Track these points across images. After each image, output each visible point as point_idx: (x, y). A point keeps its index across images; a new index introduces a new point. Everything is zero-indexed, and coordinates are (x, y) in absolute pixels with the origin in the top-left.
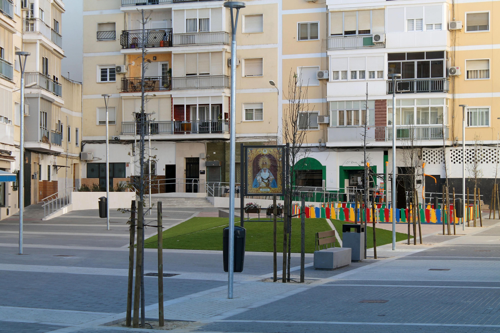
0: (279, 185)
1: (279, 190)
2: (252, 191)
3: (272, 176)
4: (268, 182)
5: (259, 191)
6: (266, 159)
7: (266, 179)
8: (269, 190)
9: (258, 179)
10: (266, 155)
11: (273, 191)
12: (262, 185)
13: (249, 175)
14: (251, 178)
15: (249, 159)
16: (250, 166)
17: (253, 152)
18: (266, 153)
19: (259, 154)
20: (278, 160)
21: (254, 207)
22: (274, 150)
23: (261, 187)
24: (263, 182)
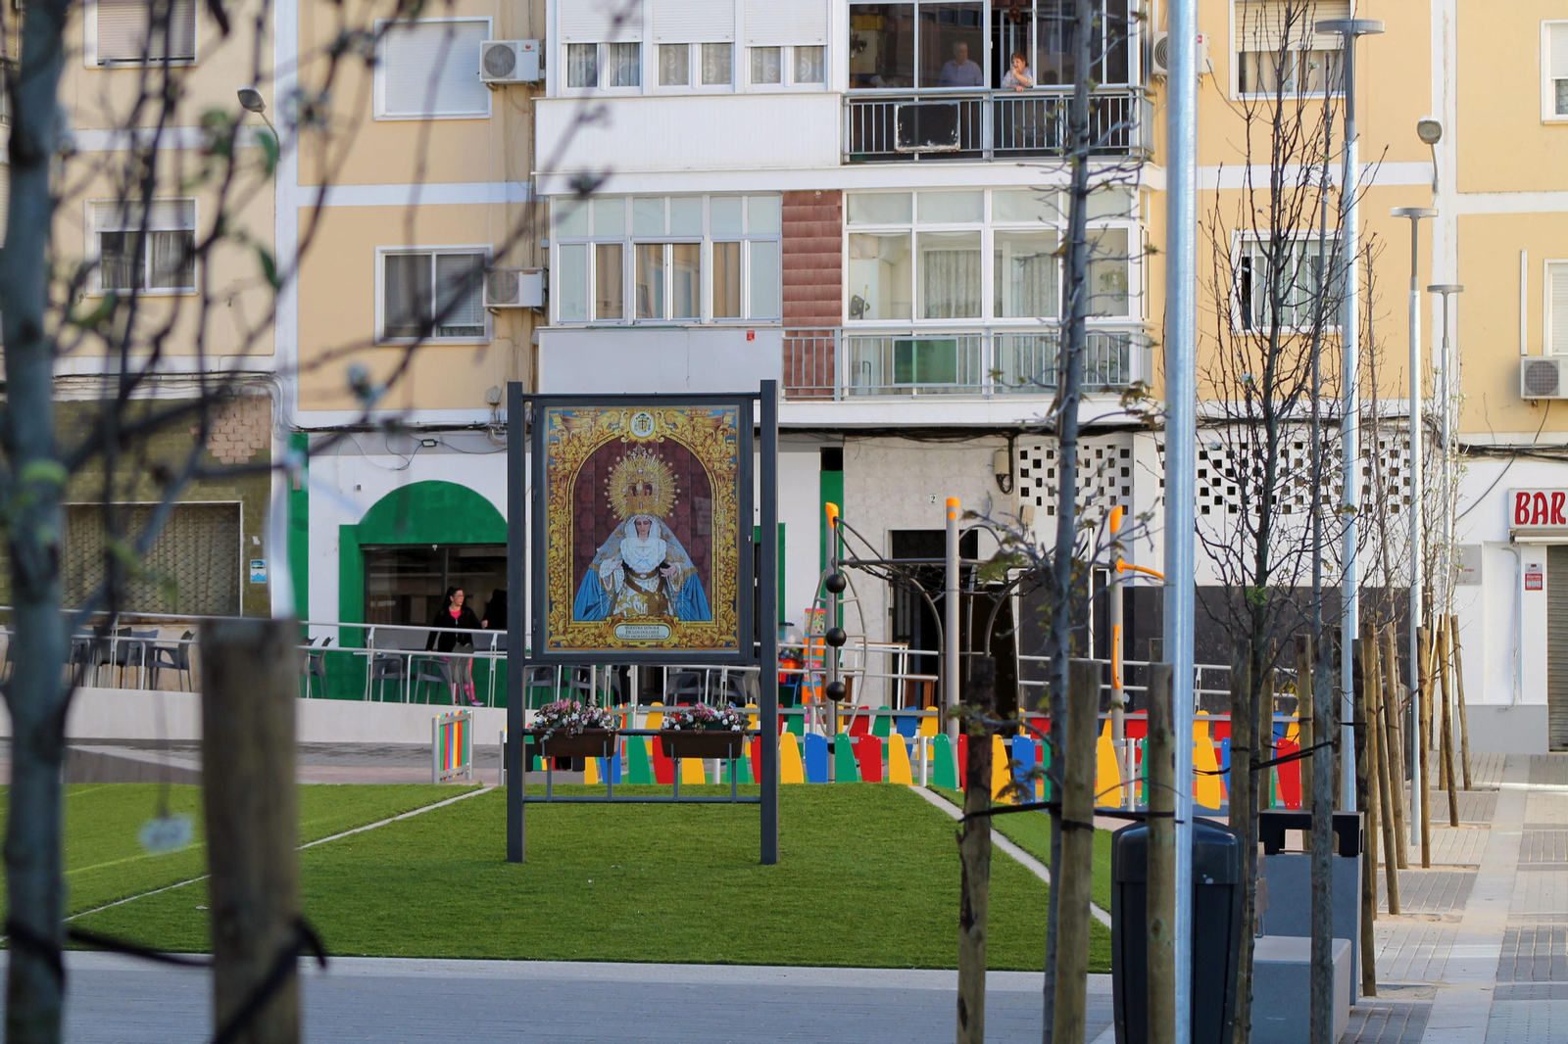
0: (723, 608)
1: (721, 634)
2: (570, 636)
3: (681, 560)
4: (660, 589)
5: (610, 640)
6: (653, 468)
7: (649, 576)
8: (664, 631)
9: (603, 574)
10: (648, 445)
11: (685, 636)
12: (625, 605)
13: (554, 553)
14: (563, 567)
15: (552, 467)
16: (559, 501)
17: (578, 430)
18: (648, 433)
19: (613, 437)
20: (715, 471)
21: (585, 726)
22: (692, 419)
23: (622, 614)
24: (632, 592)
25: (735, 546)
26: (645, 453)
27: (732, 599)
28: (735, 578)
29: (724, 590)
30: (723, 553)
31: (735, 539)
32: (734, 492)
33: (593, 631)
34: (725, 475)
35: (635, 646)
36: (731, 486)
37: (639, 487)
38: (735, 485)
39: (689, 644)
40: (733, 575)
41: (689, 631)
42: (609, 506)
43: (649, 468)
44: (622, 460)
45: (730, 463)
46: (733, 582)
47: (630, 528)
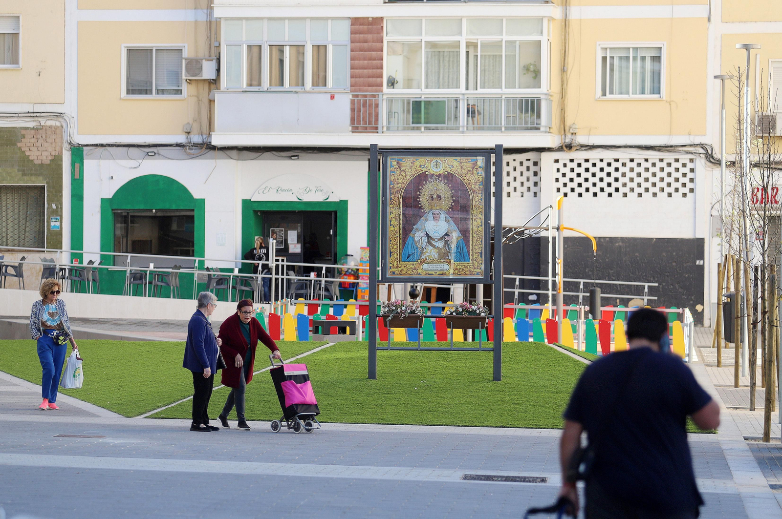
0: (476, 256)
1: (475, 268)
2: (400, 269)
3: (455, 232)
4: (444, 247)
5: (419, 271)
6: (443, 188)
7: (439, 240)
8: (446, 267)
9: (416, 239)
10: (439, 176)
11: (457, 269)
12: (427, 254)
13: (392, 228)
14: (397, 235)
15: (392, 186)
16: (395, 203)
17: (404, 168)
18: (439, 170)
19: (422, 172)
20: (472, 189)
21: (409, 313)
22: (461, 163)
23: (426, 258)
24: (430, 248)
25: (481, 226)
26: (438, 180)
27: (480, 251)
28: (481, 241)
29: (476, 247)
30: (476, 229)
31: (481, 222)
32: (481, 199)
33: (411, 266)
34: (477, 191)
35: (432, 274)
36: (480, 196)
37: (435, 196)
38: (482, 196)
39: (459, 273)
40: (481, 240)
41: (458, 267)
42: (420, 206)
43: (440, 187)
44: (426, 183)
45: (480, 185)
46: (481, 243)
47: (430, 216)
